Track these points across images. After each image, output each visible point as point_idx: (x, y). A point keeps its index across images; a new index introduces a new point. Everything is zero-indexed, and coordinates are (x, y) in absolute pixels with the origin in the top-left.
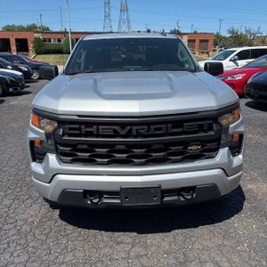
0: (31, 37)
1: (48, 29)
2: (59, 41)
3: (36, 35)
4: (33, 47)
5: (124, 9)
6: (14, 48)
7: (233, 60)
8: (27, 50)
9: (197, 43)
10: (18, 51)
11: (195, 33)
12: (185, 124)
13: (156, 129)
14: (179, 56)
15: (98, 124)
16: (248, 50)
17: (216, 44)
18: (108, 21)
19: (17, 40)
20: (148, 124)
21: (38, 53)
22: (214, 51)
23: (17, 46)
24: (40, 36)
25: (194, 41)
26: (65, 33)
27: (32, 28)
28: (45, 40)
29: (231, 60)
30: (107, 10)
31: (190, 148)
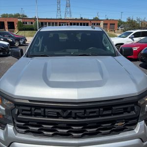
0: (16, 21)
1: (26, 17)
2: (32, 23)
3: (19, 20)
4: (17, 27)
5: (68, 6)
6: (6, 27)
7: (131, 38)
8: (14, 28)
9: (109, 25)
10: (9, 28)
11: (107, 19)
12: (113, 108)
13: (90, 113)
14: (103, 43)
15: (45, 107)
16: (140, 32)
17: (119, 26)
18: (59, 12)
19: (8, 23)
20: (85, 108)
21: (20, 30)
22: (118, 30)
23: (8, 26)
24: (21, 20)
25: (107, 24)
26: (35, 19)
27: (17, 16)
28: (23, 23)
29: (130, 38)
30: (59, 6)
31: (116, 124)
